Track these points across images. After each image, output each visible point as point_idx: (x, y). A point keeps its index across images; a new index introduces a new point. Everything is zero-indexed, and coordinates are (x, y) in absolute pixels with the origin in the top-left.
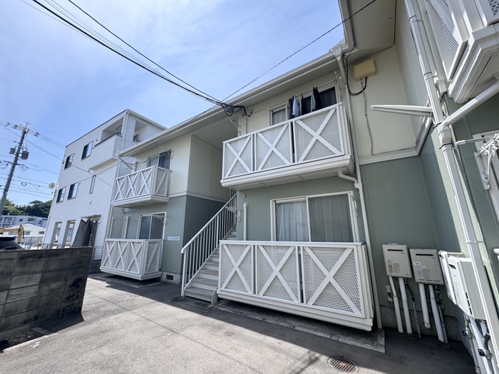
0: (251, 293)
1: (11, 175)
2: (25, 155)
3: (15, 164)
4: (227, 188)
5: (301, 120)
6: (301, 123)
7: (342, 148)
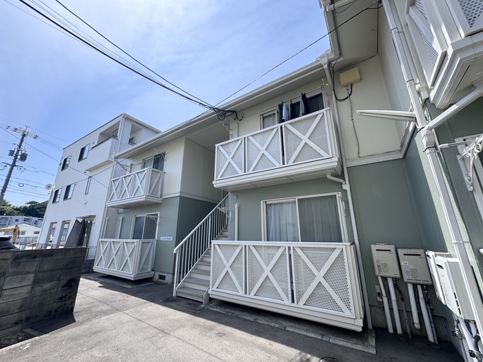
0: (242, 293)
1: (9, 177)
2: (24, 157)
3: (13, 165)
4: (218, 189)
5: (290, 124)
6: (290, 127)
7: (330, 150)
